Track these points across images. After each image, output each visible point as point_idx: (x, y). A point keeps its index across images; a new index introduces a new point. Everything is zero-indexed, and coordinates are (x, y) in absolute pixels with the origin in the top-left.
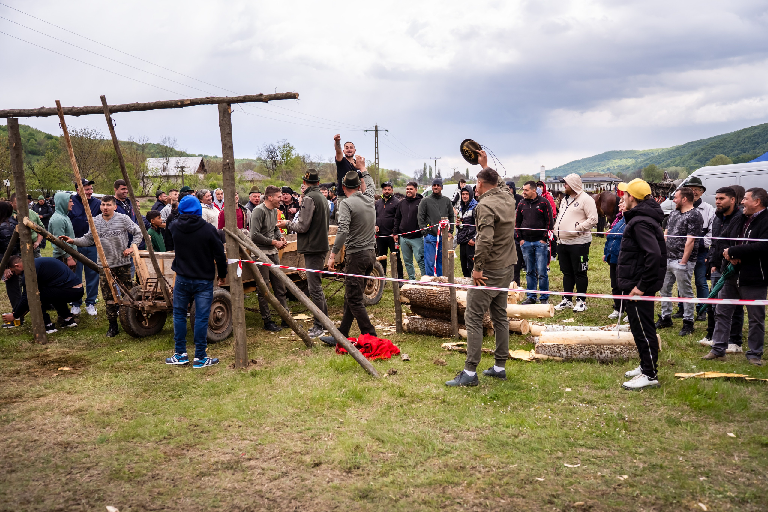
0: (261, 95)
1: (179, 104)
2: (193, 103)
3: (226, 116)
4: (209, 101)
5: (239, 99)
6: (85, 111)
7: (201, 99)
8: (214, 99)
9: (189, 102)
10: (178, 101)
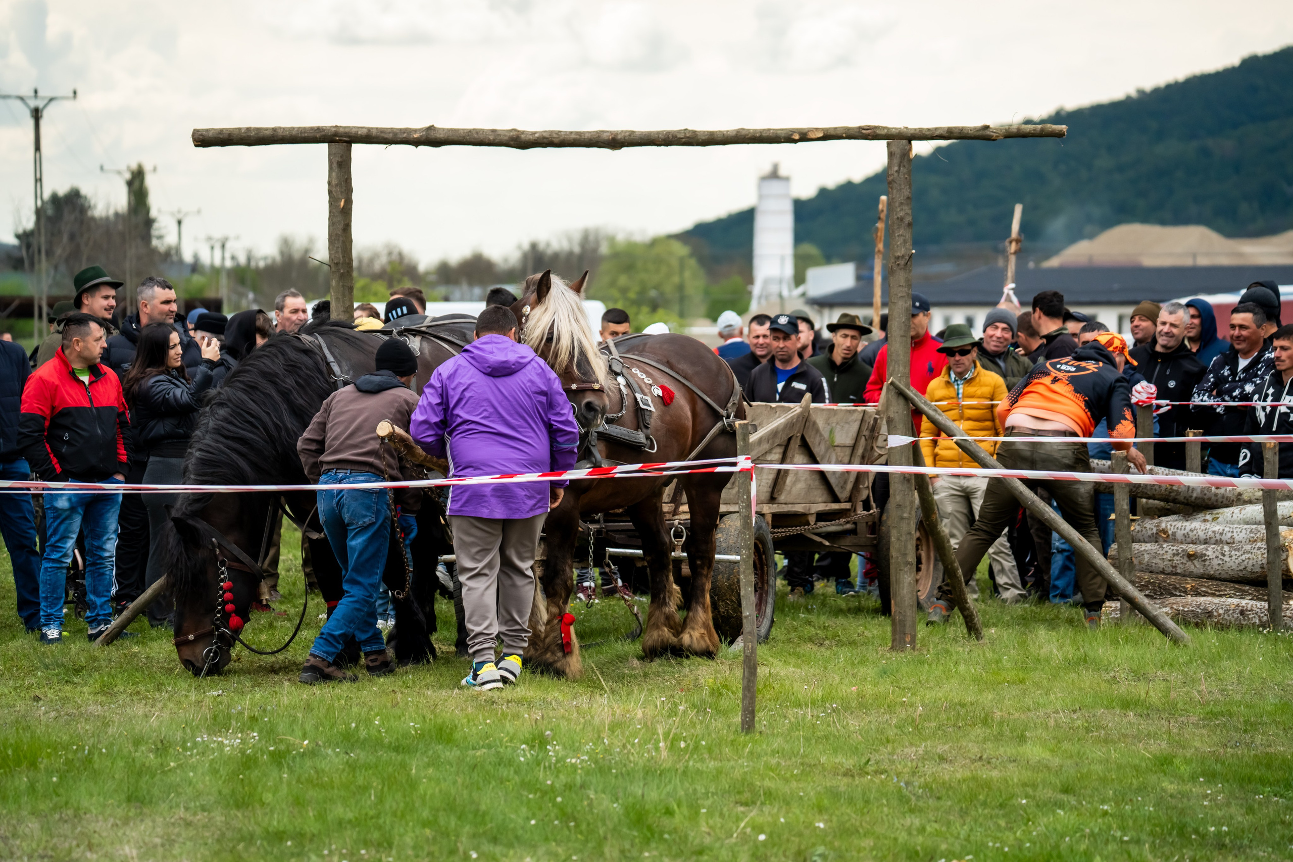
0: (987, 127)
1: (797, 137)
2: (828, 136)
3: (905, 163)
4: (869, 135)
5: (937, 133)
6: (556, 141)
7: (848, 129)
8: (878, 132)
9: (821, 135)
10: (793, 131)
